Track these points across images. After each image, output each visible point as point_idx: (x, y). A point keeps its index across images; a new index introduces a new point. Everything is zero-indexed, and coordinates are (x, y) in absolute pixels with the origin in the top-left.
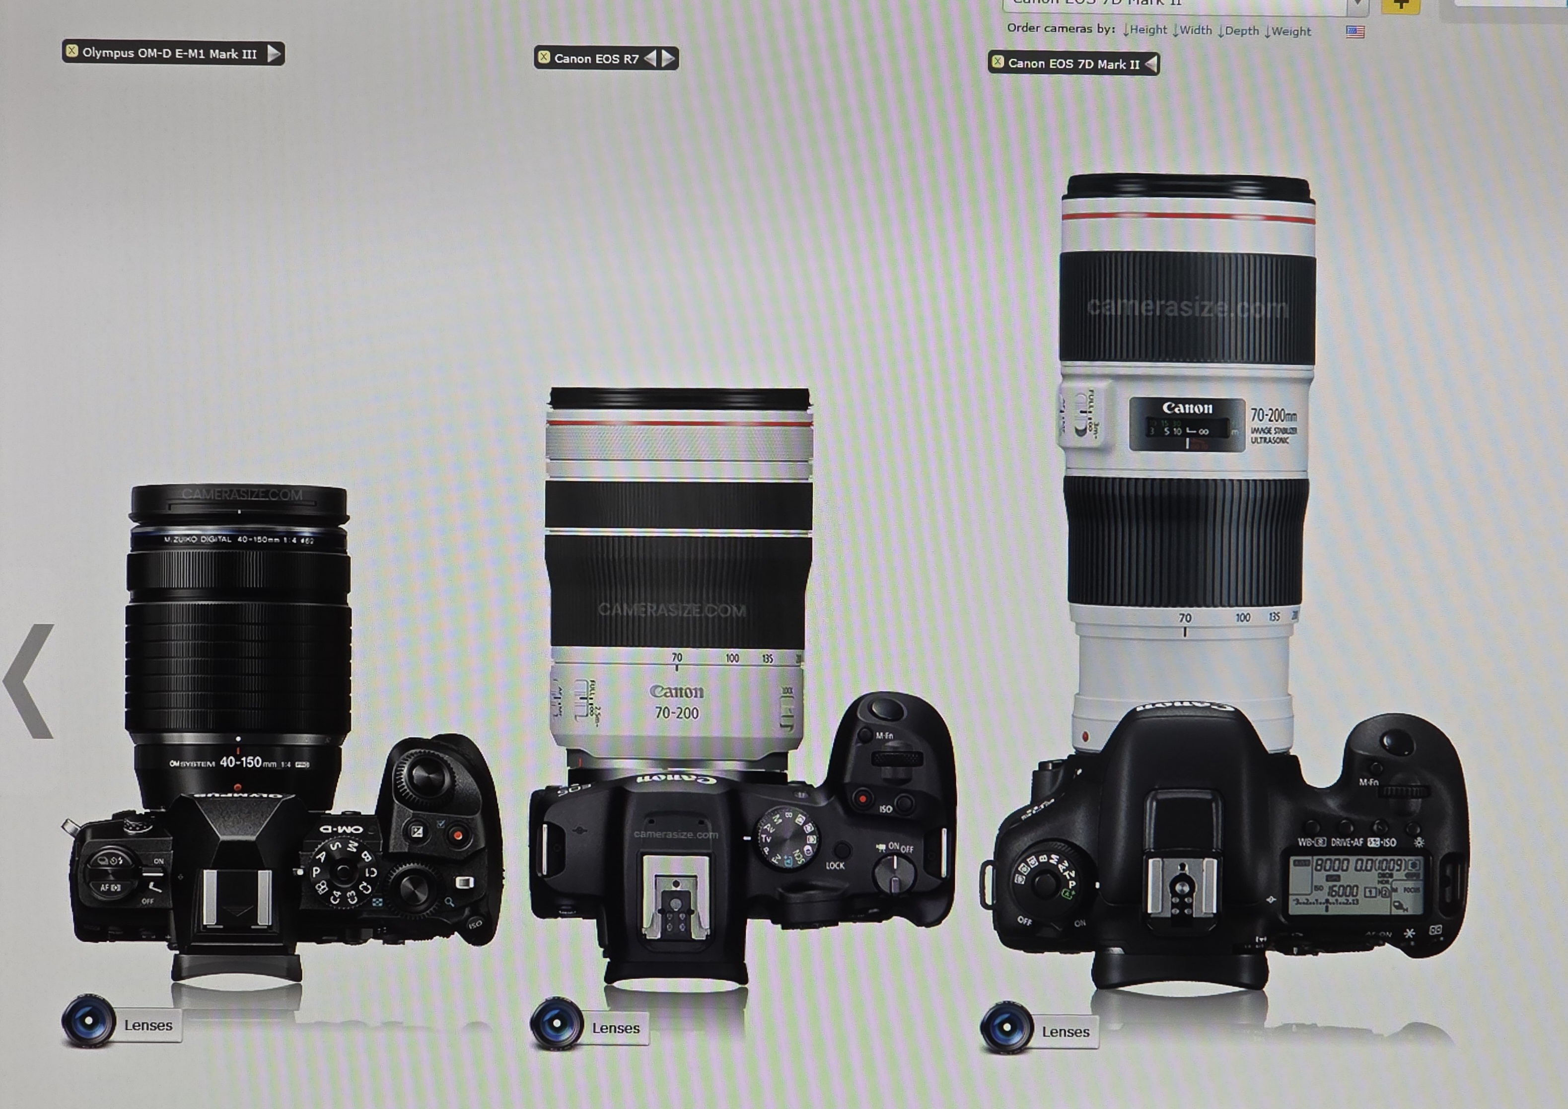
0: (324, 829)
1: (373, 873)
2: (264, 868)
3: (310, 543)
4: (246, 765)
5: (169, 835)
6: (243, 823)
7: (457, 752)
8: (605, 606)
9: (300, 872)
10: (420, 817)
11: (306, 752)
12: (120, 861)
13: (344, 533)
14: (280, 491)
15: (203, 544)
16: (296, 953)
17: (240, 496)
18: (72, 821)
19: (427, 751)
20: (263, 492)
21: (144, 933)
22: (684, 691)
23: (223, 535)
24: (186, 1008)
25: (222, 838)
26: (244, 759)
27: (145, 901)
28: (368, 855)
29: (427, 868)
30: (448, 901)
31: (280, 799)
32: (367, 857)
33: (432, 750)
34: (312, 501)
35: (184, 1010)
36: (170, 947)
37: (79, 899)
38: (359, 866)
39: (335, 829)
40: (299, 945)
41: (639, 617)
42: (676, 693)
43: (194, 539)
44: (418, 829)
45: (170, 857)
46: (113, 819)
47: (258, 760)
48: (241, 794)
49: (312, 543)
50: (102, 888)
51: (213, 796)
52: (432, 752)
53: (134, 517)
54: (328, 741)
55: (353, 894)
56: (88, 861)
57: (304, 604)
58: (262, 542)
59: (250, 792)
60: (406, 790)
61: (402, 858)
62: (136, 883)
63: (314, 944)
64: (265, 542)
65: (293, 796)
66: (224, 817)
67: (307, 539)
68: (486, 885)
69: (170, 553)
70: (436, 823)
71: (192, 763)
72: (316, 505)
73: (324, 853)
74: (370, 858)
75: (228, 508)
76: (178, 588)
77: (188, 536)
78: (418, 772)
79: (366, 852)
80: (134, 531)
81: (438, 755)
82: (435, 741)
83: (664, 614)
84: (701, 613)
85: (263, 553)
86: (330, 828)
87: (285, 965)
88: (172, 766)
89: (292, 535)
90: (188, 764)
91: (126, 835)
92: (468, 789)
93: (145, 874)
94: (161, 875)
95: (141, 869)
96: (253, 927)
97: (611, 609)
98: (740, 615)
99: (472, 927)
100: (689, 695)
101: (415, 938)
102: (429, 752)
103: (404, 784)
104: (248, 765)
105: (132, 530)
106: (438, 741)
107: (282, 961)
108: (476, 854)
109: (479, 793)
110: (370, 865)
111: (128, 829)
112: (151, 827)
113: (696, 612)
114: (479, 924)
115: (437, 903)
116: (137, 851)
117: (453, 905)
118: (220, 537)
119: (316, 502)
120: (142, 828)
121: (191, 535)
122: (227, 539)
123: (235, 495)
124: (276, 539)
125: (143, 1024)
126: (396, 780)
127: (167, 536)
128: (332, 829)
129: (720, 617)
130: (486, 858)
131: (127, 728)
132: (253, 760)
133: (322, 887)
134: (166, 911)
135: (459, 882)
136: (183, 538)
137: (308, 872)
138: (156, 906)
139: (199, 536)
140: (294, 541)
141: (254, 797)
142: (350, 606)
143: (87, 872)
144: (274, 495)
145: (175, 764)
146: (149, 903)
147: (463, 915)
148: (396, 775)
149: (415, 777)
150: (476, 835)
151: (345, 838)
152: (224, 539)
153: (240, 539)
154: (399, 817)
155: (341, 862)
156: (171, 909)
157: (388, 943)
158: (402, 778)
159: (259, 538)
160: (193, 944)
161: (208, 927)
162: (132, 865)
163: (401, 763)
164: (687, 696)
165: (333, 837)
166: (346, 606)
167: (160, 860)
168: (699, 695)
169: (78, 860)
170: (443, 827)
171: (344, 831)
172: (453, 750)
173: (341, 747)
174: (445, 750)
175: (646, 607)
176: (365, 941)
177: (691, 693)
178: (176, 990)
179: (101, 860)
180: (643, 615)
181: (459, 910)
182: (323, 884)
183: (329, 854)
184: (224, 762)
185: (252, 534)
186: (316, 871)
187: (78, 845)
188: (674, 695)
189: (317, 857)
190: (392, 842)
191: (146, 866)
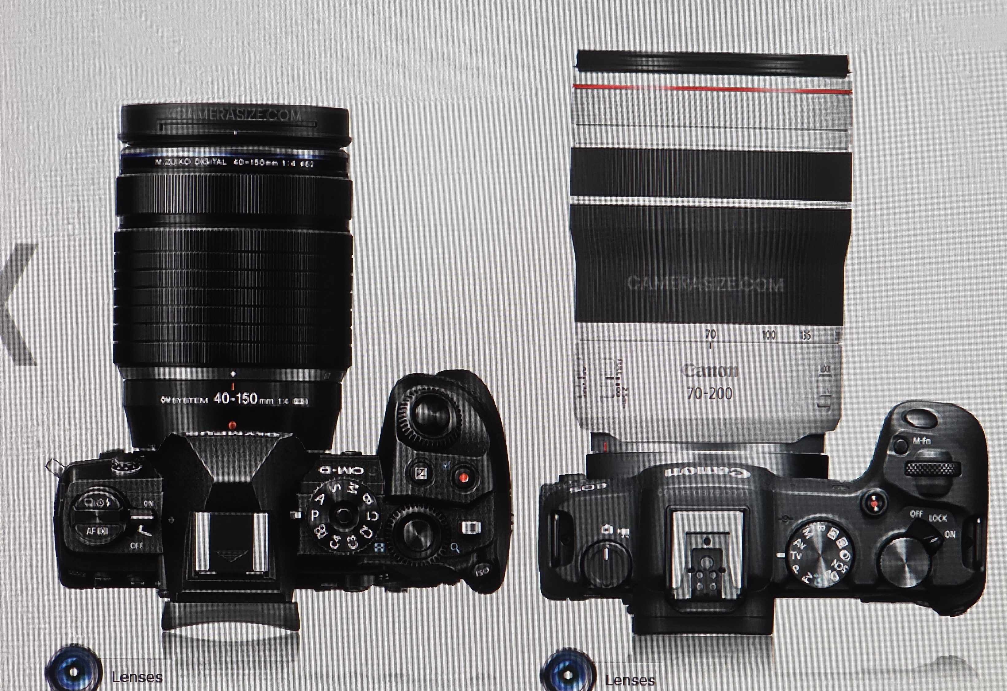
0: (323, 470)
1: (374, 516)
2: (260, 511)
3: (310, 167)
4: (241, 401)
5: (159, 475)
6: (238, 464)
7: (463, 389)
8: (634, 280)
9: (298, 515)
10: (423, 458)
11: (305, 389)
12: (107, 503)
13: (346, 156)
14: (278, 111)
15: (196, 167)
16: (294, 600)
17: (236, 116)
18: (56, 460)
19: (431, 388)
20: (260, 112)
21: (132, 579)
22: (717, 370)
23: (218, 158)
24: (176, 658)
25: (216, 479)
26: (239, 395)
27: (135, 546)
28: (369, 498)
29: (431, 512)
30: (454, 547)
31: (277, 438)
32: (368, 499)
33: (436, 386)
34: (311, 122)
35: (175, 662)
36: (160, 595)
37: (64, 544)
38: (360, 509)
39: (334, 470)
40: (297, 592)
41: (671, 292)
42: (709, 372)
43: (187, 162)
44: (422, 470)
45: (160, 499)
46: (100, 459)
47: (254, 396)
48: (236, 433)
49: (312, 166)
50: (89, 532)
51: (206, 434)
52: (437, 389)
53: (124, 137)
54: (327, 376)
55: (353, 539)
56: (74, 503)
57: (302, 231)
58: (259, 165)
59: (245, 430)
60: (409, 429)
61: (405, 501)
62: (124, 527)
63: (312, 591)
64: (262, 165)
65: (291, 435)
66: (218, 457)
67: (307, 163)
68: (493, 530)
69: (161, 176)
70: (441, 465)
71: (184, 400)
72: (316, 126)
73: (323, 495)
74: (372, 501)
75: (225, 129)
76: (169, 214)
77: (180, 158)
78: (422, 411)
79: (367, 495)
80: (124, 153)
81: (443, 392)
82: (440, 377)
83: (697, 288)
84: (736, 286)
85: (260, 177)
86: (329, 468)
87: (282, 614)
88: (163, 402)
89: (291, 157)
90: (180, 401)
91: (115, 476)
92: (474, 428)
93: (133, 517)
94: (151, 517)
95: (130, 512)
96: (248, 573)
97: (640, 283)
98: (776, 290)
99: (479, 574)
100: (723, 374)
101: (419, 586)
102: (433, 389)
103: (407, 422)
104: (243, 402)
105: (121, 151)
106: (443, 378)
107: (279, 609)
108: (484, 497)
109: (486, 433)
110: (371, 508)
111: (116, 469)
112: (140, 467)
113: (731, 287)
114: (486, 571)
115: (441, 549)
116: (126, 492)
117: (459, 551)
118: (214, 160)
119: (316, 123)
120: (130, 468)
121: (185, 158)
122: (221, 161)
123: (231, 115)
124: (274, 162)
125: (131, 675)
126: (398, 419)
127: (159, 158)
128: (332, 470)
129: (756, 292)
130: (493, 502)
131: (115, 362)
132: (249, 396)
133: (321, 531)
134: (154, 557)
135: (465, 527)
136: (175, 160)
137: (306, 515)
138: (146, 550)
139: (192, 158)
140: (293, 164)
141: (250, 435)
142: (351, 233)
143: (72, 514)
144: (272, 115)
145: (165, 400)
146: (138, 547)
147: (469, 562)
148: (398, 413)
149: (419, 415)
150: (483, 478)
151: (346, 479)
152: (219, 162)
153: (235, 162)
154: (402, 457)
155: (341, 504)
156: (161, 554)
157: (390, 591)
158: (405, 417)
159: (256, 161)
160: (184, 591)
161: (201, 573)
162: (121, 507)
163: (404, 400)
164: (720, 375)
165: (332, 479)
166: (346, 233)
167: (150, 502)
168: (733, 374)
169: (63, 502)
170: (449, 469)
171: (344, 472)
172: (459, 387)
173: (341, 383)
174: (450, 386)
175: (677, 280)
176: (367, 588)
177: (725, 372)
178: (167, 640)
179: (87, 502)
180: (675, 289)
181: (465, 556)
182: (322, 528)
183: (329, 497)
184: (218, 398)
185: (249, 156)
186: (315, 514)
187: (62, 486)
188: (707, 374)
189: (316, 500)
190: (394, 484)
191: (135, 508)
